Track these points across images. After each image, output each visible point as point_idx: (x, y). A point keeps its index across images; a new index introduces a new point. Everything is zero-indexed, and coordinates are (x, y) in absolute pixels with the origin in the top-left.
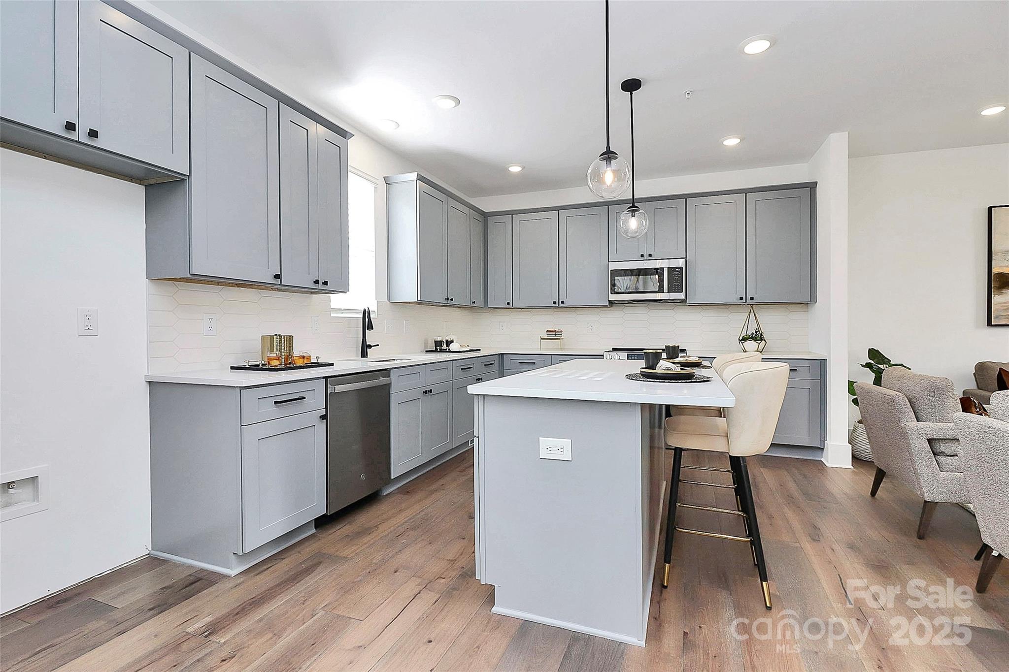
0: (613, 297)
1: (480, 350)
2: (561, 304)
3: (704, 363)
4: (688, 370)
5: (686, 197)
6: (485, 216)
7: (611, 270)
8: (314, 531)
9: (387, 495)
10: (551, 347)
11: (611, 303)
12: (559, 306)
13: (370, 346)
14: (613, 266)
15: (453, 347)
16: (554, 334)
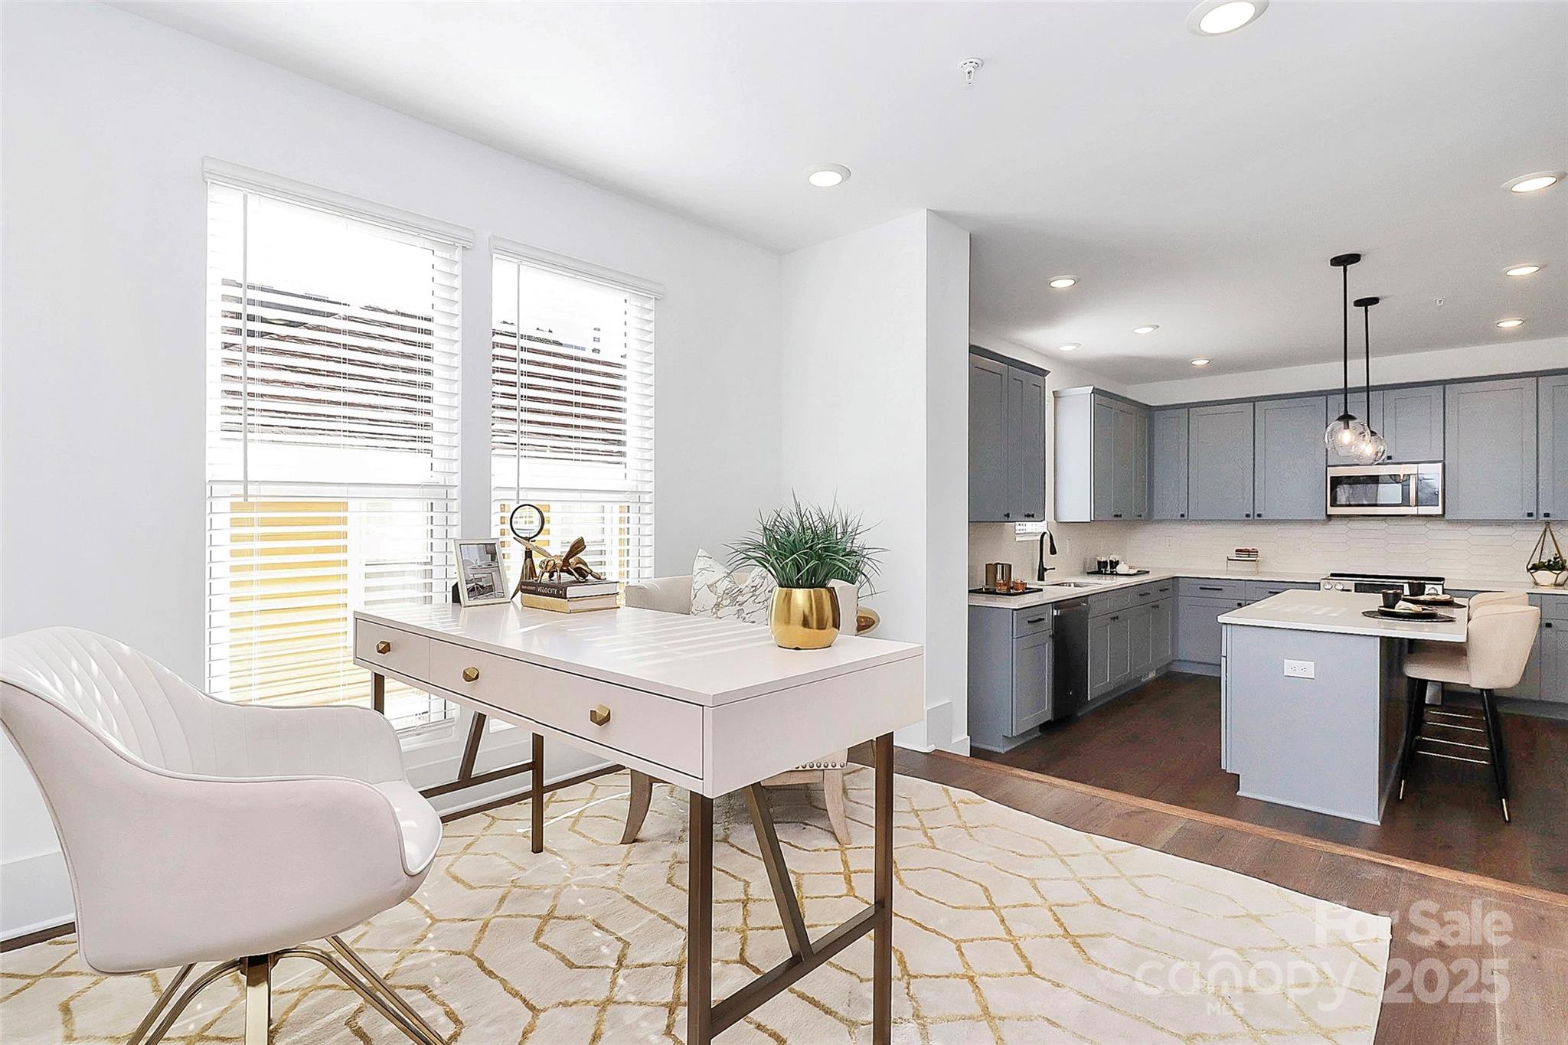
0: (1332, 511)
1: (1148, 572)
2: (1256, 518)
3: (1456, 600)
4: (1431, 609)
5: (1443, 383)
6: (1148, 411)
7: (1331, 477)
8: (1040, 734)
9: (1082, 716)
10: (1241, 571)
11: (1330, 517)
12: (1254, 518)
13: (1046, 570)
14: (1333, 472)
15: (1120, 569)
16: (1246, 554)
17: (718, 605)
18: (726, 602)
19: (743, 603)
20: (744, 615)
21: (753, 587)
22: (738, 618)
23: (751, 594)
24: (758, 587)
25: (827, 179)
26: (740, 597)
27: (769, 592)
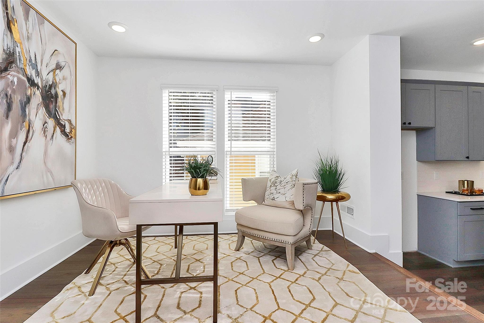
17: (271, 186)
18: (272, 185)
19: (277, 186)
20: (277, 190)
21: (280, 181)
22: (275, 190)
23: (279, 183)
24: (282, 181)
25: (315, 39)
26: (276, 184)
27: (286, 183)
